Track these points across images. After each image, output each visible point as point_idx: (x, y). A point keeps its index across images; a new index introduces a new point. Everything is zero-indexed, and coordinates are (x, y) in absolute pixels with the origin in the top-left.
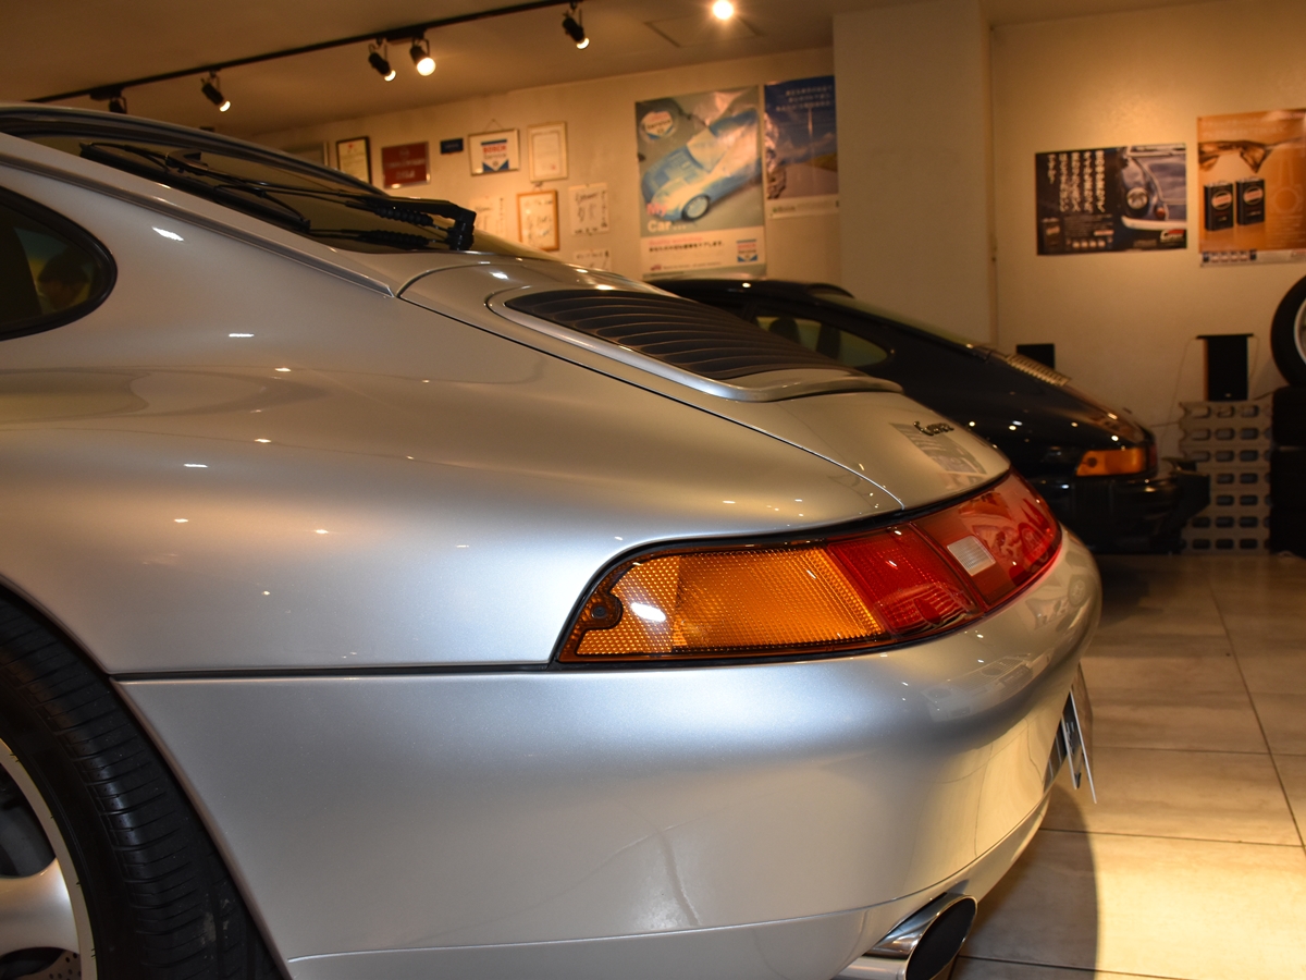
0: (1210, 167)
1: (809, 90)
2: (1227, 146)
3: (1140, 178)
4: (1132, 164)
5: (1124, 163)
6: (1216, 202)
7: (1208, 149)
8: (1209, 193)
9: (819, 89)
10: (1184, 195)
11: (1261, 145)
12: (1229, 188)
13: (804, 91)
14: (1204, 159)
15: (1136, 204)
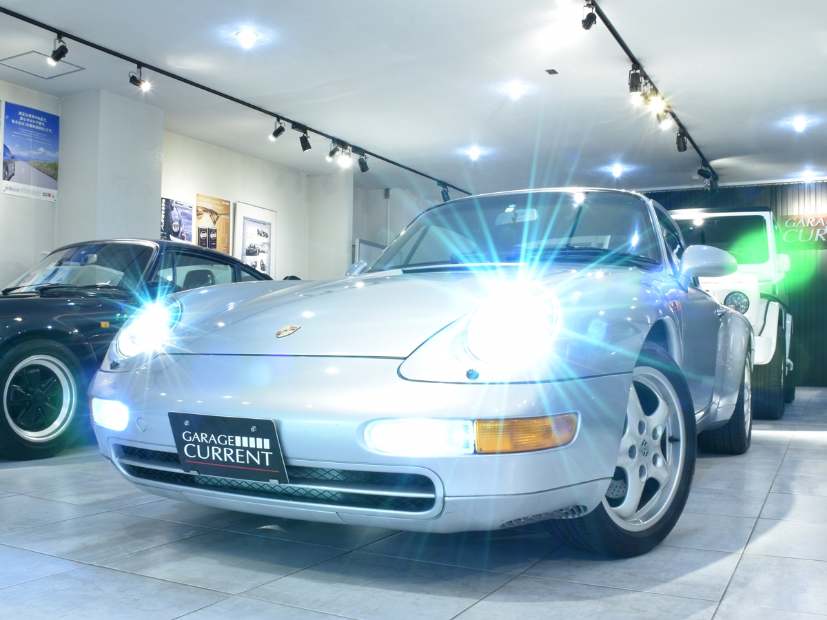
0: (200, 218)
1: (33, 116)
2: (206, 210)
3: (177, 217)
4: (175, 209)
5: (172, 209)
6: (202, 235)
7: (200, 210)
8: (200, 230)
9: (39, 118)
10: (191, 230)
11: (216, 214)
12: (206, 230)
13: (30, 116)
14: (199, 214)
15: (175, 230)
